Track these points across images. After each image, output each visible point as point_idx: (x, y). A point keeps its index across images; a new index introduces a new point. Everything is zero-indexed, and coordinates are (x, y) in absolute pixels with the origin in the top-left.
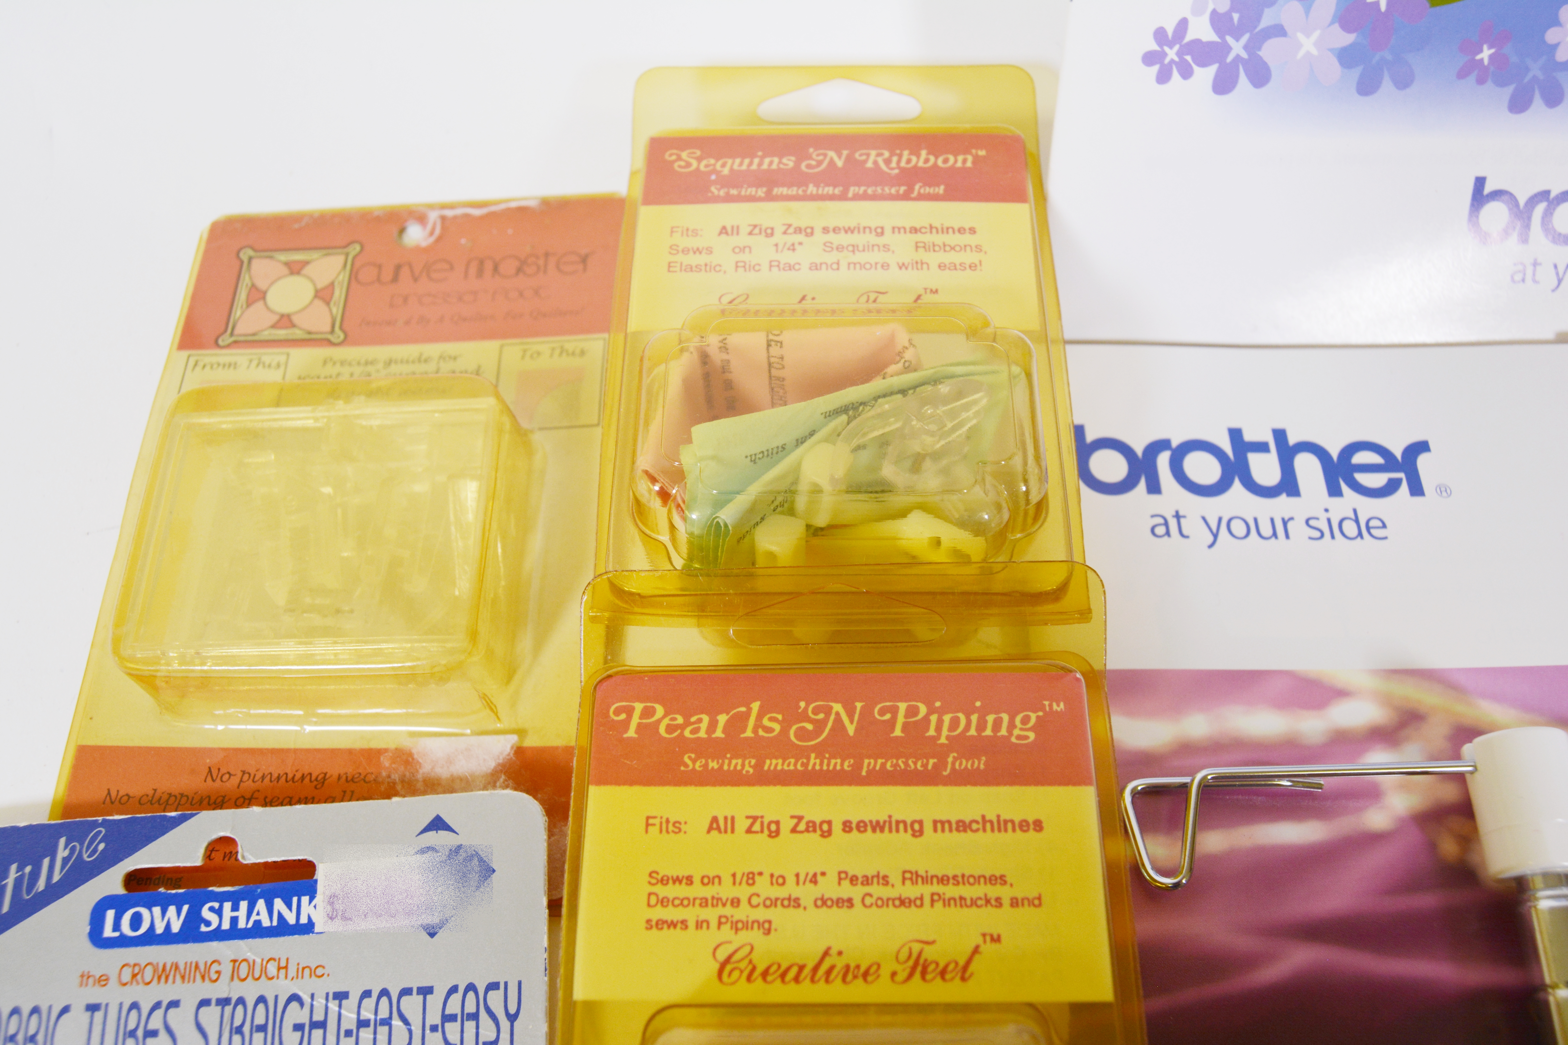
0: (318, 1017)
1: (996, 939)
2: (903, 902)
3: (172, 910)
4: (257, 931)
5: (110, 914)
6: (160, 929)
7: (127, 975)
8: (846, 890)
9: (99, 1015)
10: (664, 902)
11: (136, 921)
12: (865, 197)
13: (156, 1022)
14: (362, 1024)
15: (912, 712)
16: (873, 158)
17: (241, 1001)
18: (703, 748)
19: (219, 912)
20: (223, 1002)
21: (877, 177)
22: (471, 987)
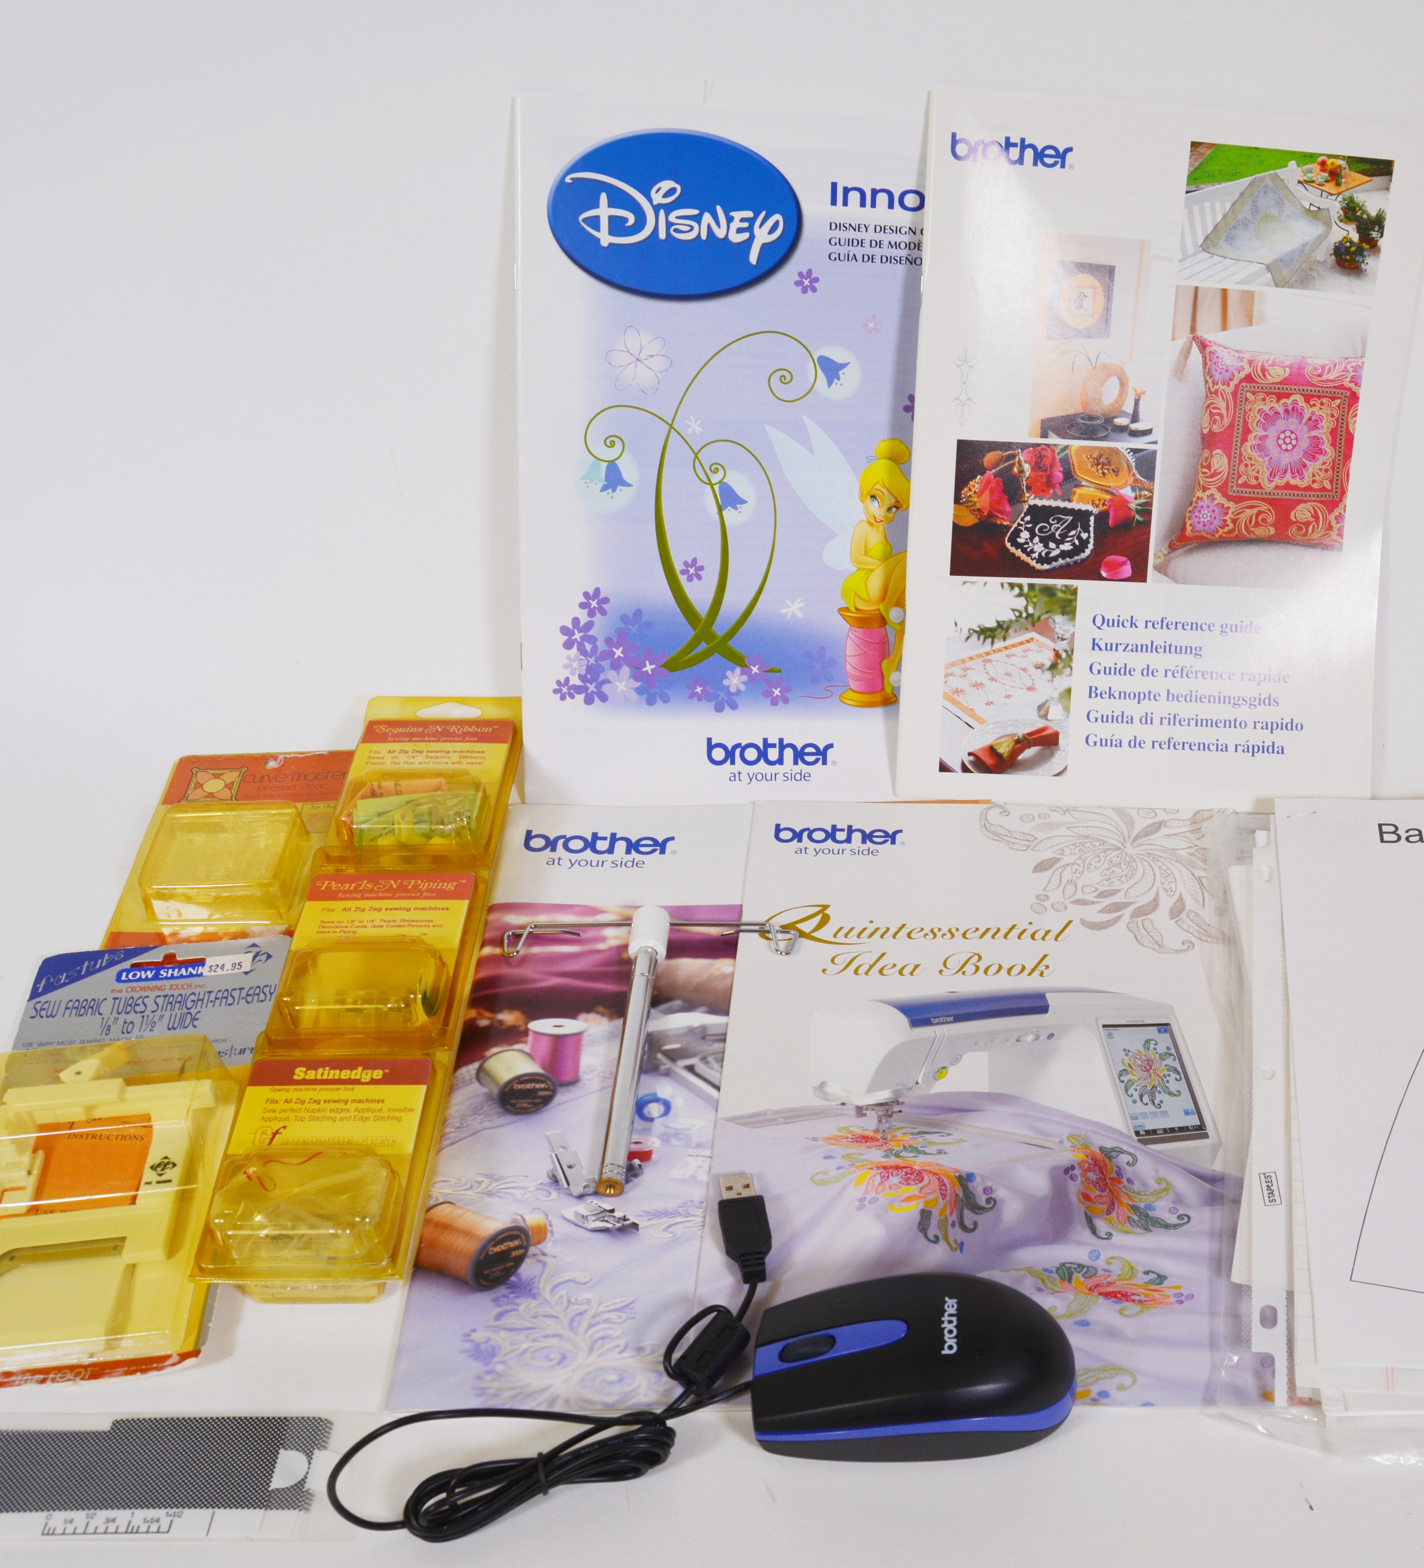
0: (201, 997)
1: (425, 934)
2: (399, 926)
3: (149, 972)
4: (182, 976)
5: (124, 974)
6: (144, 977)
7: (129, 990)
8: (382, 923)
9: (117, 1001)
10: (324, 927)
11: (135, 975)
12: (447, 741)
13: (140, 1001)
14: (216, 998)
15: (416, 882)
16: (453, 729)
17: (173, 996)
18: (345, 892)
19: (167, 972)
20: (165, 996)
21: (454, 735)
22: (259, 987)
